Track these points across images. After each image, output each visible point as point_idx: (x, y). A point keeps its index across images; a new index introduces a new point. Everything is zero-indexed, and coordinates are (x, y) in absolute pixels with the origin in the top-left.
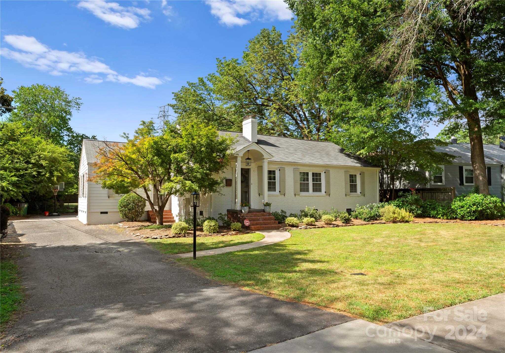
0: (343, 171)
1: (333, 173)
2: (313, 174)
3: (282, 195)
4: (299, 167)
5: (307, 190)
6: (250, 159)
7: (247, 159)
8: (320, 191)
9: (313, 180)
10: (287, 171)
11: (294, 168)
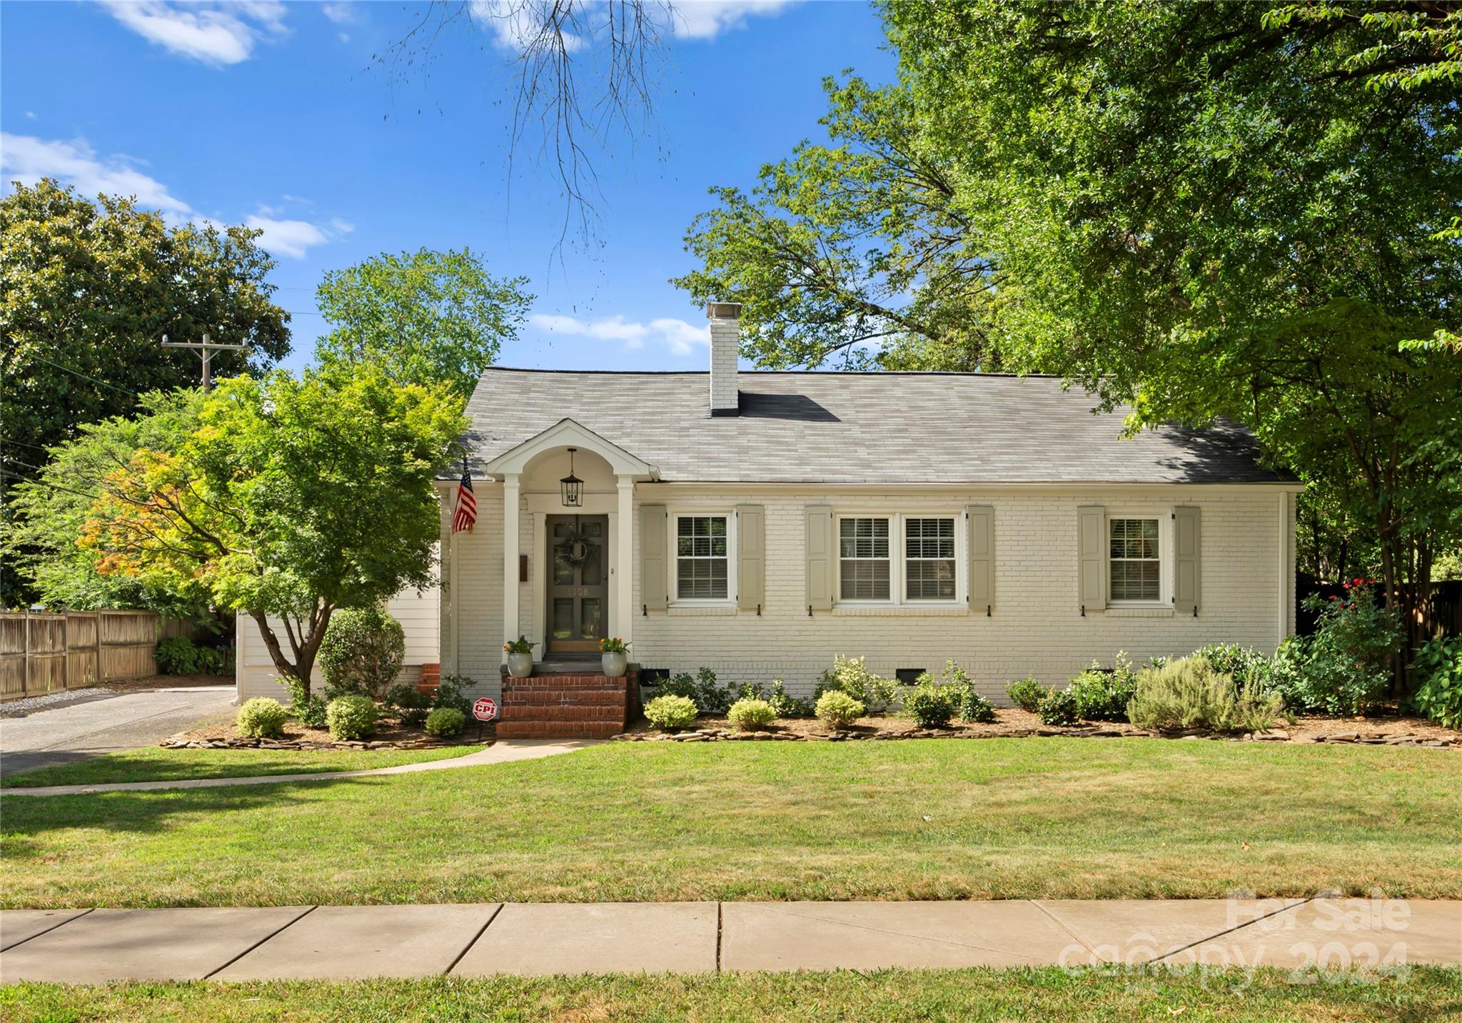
0: (1071, 506)
1: (1007, 518)
2: (912, 525)
3: (751, 609)
4: (832, 500)
5: (883, 591)
6: (577, 481)
7: (566, 481)
8: (947, 590)
9: (912, 549)
10: (772, 517)
11: (807, 506)
